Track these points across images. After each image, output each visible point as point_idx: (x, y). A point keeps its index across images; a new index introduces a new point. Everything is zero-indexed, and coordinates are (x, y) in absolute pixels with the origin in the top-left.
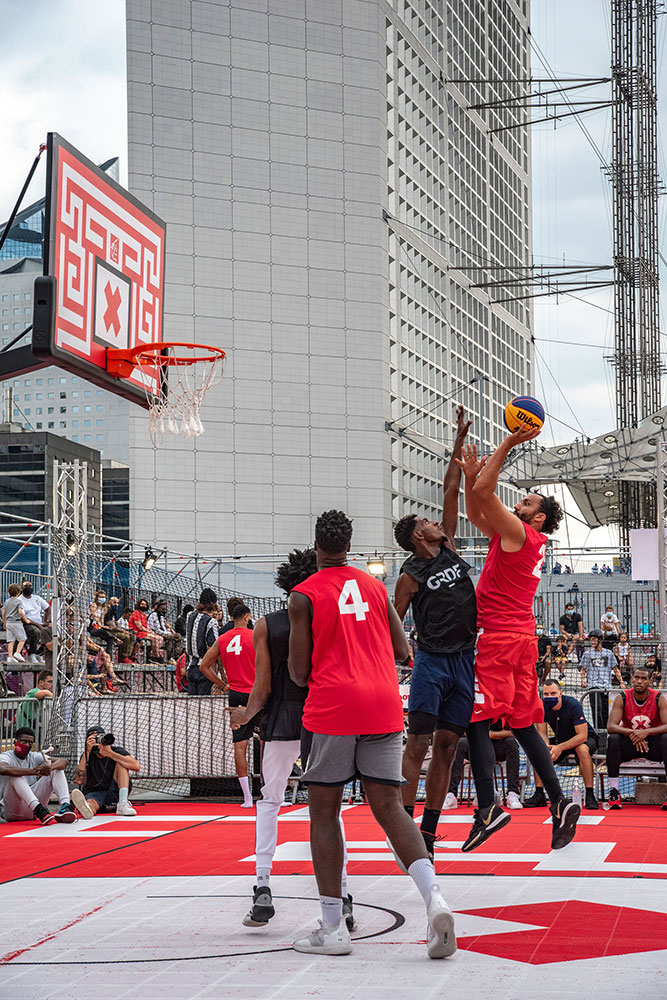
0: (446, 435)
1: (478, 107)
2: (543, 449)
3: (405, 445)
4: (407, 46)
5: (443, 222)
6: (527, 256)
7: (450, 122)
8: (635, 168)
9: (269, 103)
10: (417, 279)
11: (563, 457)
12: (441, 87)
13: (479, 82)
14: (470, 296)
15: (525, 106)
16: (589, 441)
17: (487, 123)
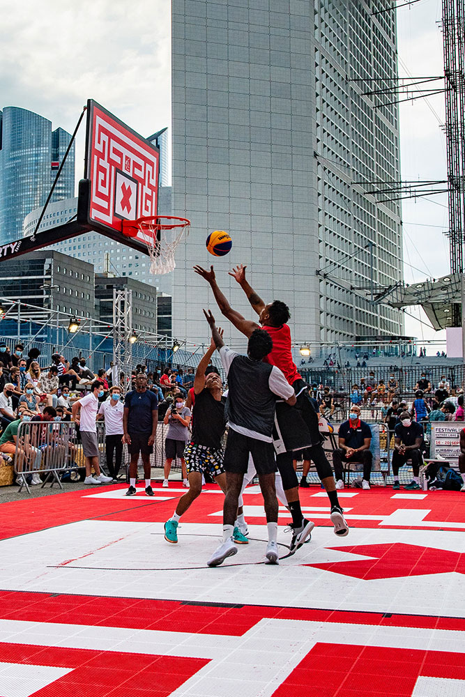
0: (351, 277)
1: (368, 94)
2: (408, 285)
3: (327, 283)
4: (327, 62)
5: (348, 157)
6: (397, 176)
7: (352, 102)
8: (459, 126)
9: (250, 95)
10: (334, 190)
11: (420, 290)
12: (347, 83)
13: (368, 80)
14: (364, 199)
15: (395, 93)
16: (434, 280)
17: (373, 102)
